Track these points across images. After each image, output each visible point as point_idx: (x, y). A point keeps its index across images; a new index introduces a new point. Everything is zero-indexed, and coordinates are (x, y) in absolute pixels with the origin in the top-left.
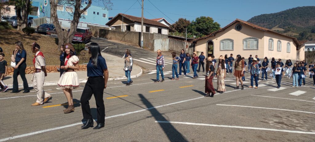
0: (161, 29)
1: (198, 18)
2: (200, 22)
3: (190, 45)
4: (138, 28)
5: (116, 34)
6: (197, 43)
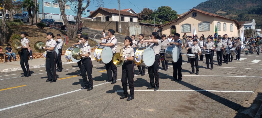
0: (132, 18)
2: (161, 11)
3: (158, 30)
4: (115, 18)
5: (98, 24)
6: (163, 28)
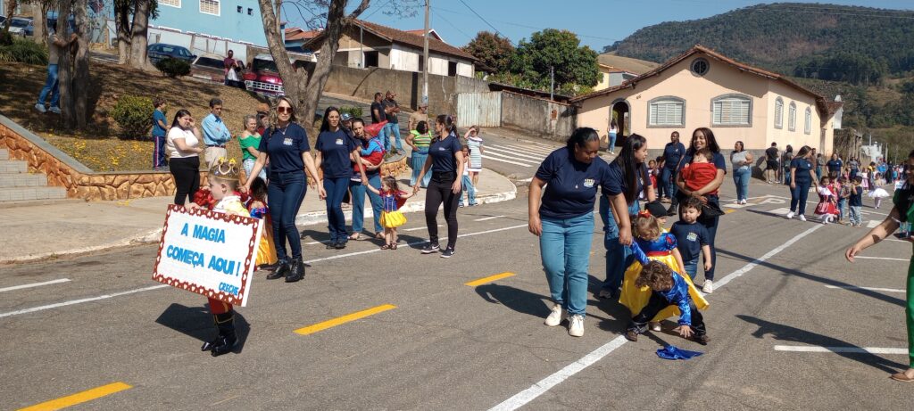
0: (456, 64)
1: (538, 33)
3: (562, 112)
4: (401, 60)
5: (341, 77)
6: (584, 105)
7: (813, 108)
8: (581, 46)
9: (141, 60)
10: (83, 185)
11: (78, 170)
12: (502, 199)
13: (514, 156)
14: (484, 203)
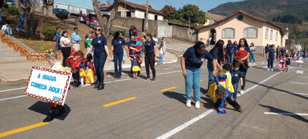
0: (157, 16)
1: (185, 6)
2: (187, 10)
3: (193, 33)
4: (139, 15)
5: (118, 20)
6: (201, 30)
7: (279, 32)
8: (200, 10)
9: (51, 14)
10: (32, 56)
11: (30, 51)
12: (172, 62)
13: (176, 47)
14: (166, 63)
